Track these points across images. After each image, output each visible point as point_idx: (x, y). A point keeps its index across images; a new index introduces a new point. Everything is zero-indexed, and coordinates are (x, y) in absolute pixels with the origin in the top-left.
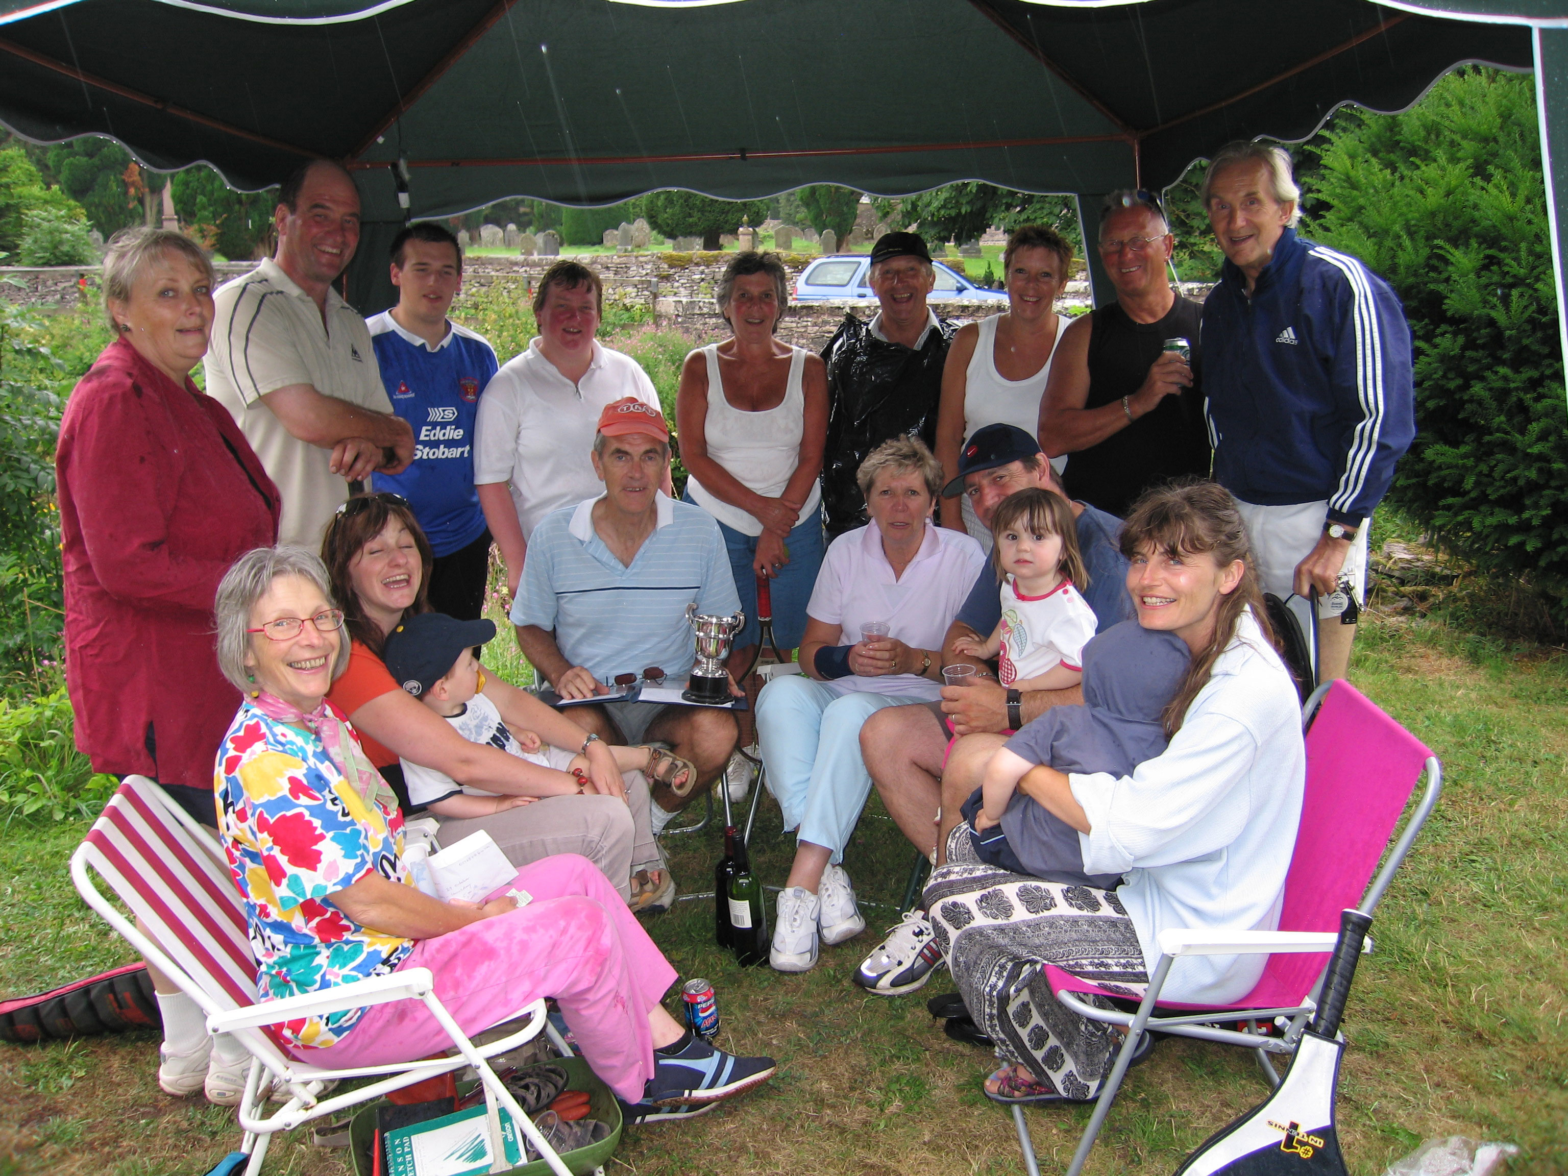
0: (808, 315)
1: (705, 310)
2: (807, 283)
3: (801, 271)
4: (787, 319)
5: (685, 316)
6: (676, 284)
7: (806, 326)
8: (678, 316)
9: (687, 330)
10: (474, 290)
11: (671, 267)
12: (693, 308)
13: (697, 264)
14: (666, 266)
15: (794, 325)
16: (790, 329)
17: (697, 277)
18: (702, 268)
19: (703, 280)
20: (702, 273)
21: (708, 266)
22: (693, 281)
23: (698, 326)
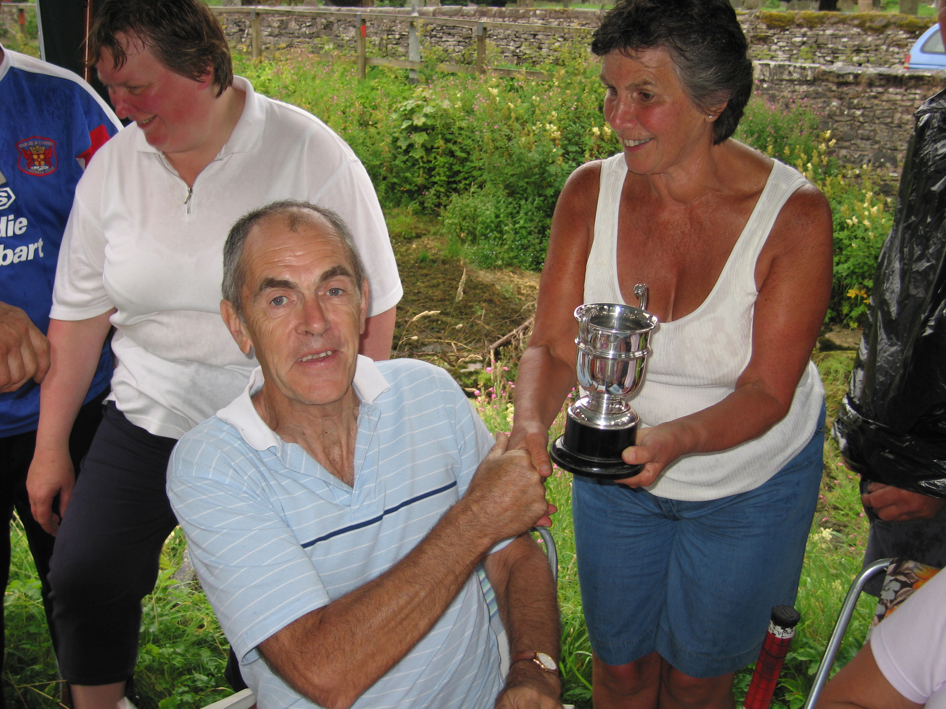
0: (916, 87)
1: (796, 76)
2: (923, 50)
3: (917, 37)
4: (891, 90)
5: (772, 81)
6: (774, 47)
7: (913, 100)
8: (763, 81)
9: (773, 99)
10: (557, 44)
11: (769, 27)
12: (782, 73)
13: (800, 26)
14: (764, 27)
15: (899, 97)
16: (894, 102)
17: (798, 40)
18: (804, 30)
19: (804, 43)
20: (804, 35)
21: (811, 28)
22: (793, 44)
23: (786, 93)
